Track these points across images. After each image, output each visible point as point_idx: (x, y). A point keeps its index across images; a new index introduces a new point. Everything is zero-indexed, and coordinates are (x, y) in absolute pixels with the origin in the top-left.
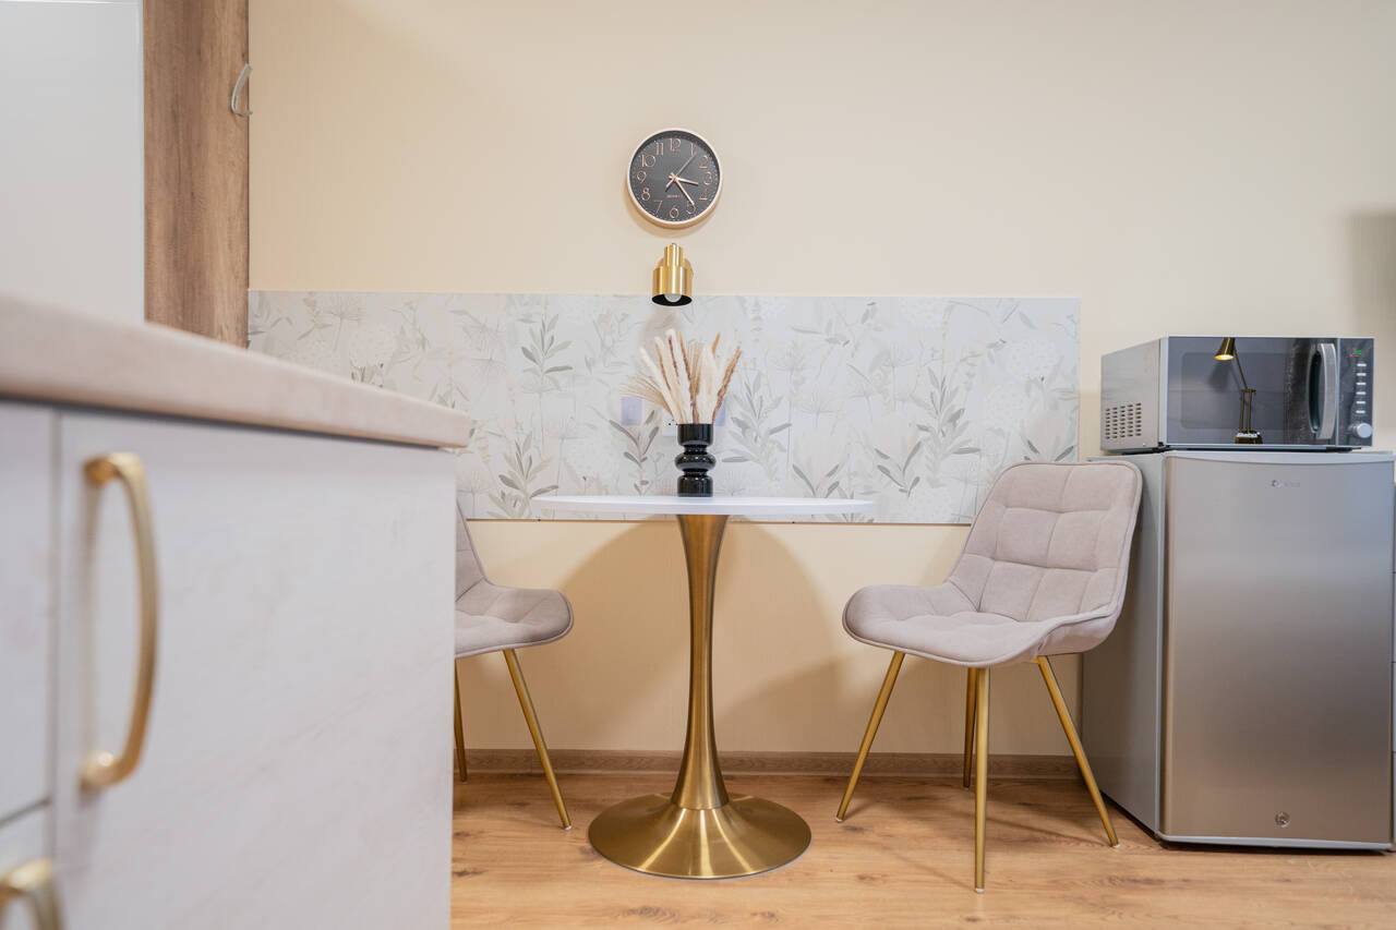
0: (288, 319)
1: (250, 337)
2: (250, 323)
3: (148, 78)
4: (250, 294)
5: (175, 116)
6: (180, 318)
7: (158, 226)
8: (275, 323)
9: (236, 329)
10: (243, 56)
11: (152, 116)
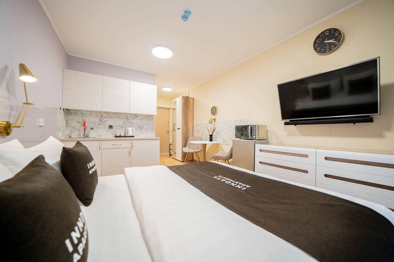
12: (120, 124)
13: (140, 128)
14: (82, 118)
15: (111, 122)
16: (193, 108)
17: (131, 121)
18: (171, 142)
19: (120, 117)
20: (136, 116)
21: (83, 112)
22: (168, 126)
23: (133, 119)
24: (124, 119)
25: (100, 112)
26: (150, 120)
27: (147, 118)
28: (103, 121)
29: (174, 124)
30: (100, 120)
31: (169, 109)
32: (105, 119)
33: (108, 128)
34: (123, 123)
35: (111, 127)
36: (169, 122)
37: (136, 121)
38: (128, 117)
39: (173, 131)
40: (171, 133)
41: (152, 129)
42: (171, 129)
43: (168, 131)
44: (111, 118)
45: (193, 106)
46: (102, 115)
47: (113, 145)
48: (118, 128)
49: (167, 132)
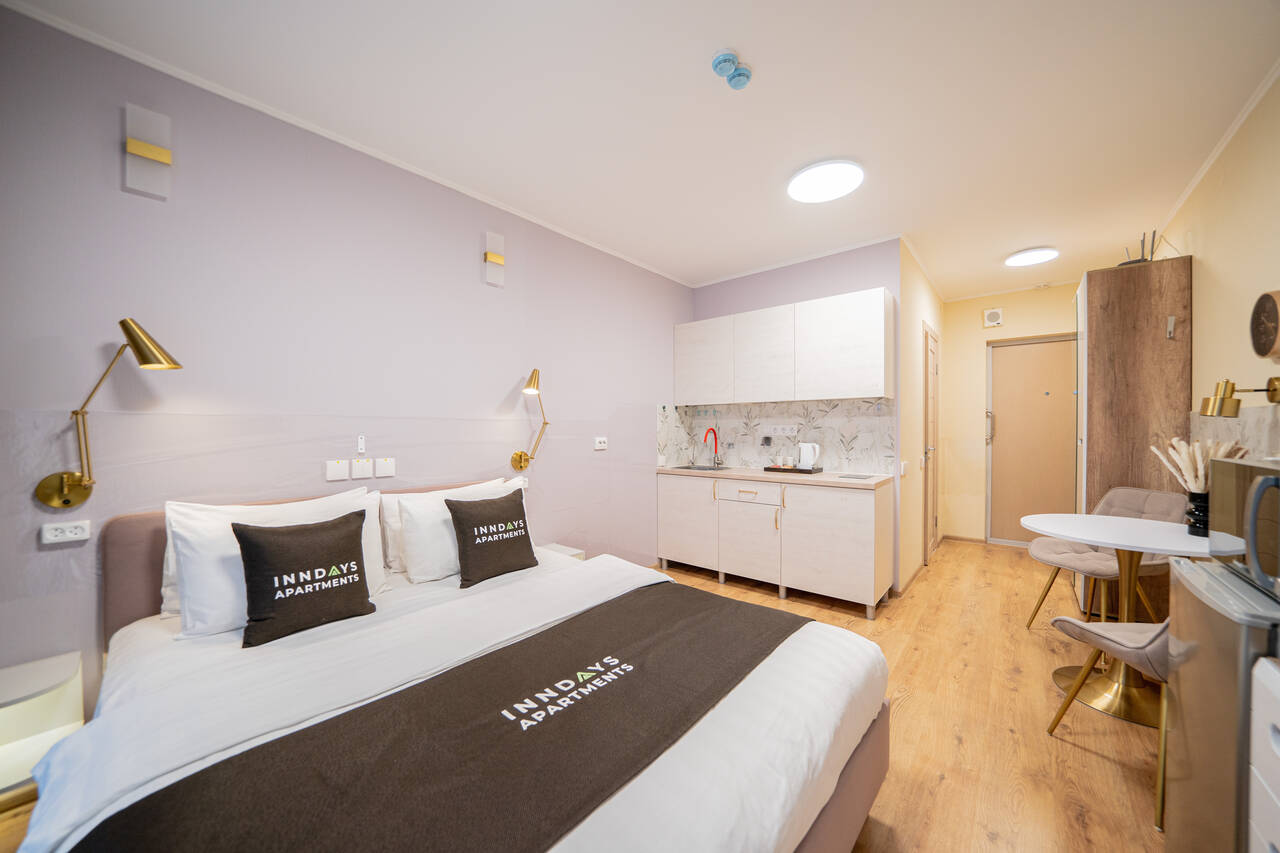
10: (1185, 307)
12: (789, 434)
13: (848, 443)
14: (715, 421)
15: (766, 429)
17: (819, 422)
19: (787, 412)
20: (833, 405)
21: (717, 409)
23: (823, 417)
24: (799, 416)
25: (746, 405)
26: (879, 416)
27: (868, 409)
28: (752, 425)
30: (746, 424)
32: (756, 421)
33: (761, 442)
34: (796, 428)
35: (767, 441)
37: (835, 422)
38: (810, 410)
41: (887, 447)
44: (767, 417)
46: (752, 412)
47: (740, 491)
48: (783, 445)
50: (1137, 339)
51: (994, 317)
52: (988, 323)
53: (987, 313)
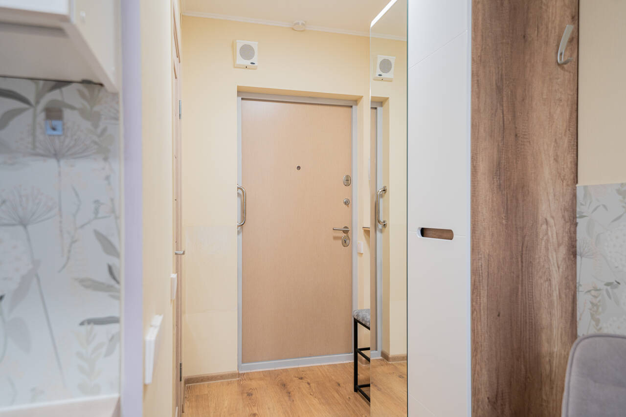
0: (604, 206)
1: (578, 220)
2: (578, 210)
3: (475, 75)
4: (578, 189)
5: (499, 90)
6: (504, 222)
7: (483, 167)
8: (595, 209)
9: (563, 217)
10: (573, 18)
11: (478, 98)
16: (575, 40)
18: (363, 305)
22: (347, 203)
29: (380, 190)
31: (350, 103)
36: (348, 181)
39: (372, 231)
40: (360, 241)
42: (363, 218)
43: (346, 232)
45: (576, 18)
49: (335, 238)
50: (527, 57)
51: (247, 52)
52: (241, 61)
53: (240, 44)
